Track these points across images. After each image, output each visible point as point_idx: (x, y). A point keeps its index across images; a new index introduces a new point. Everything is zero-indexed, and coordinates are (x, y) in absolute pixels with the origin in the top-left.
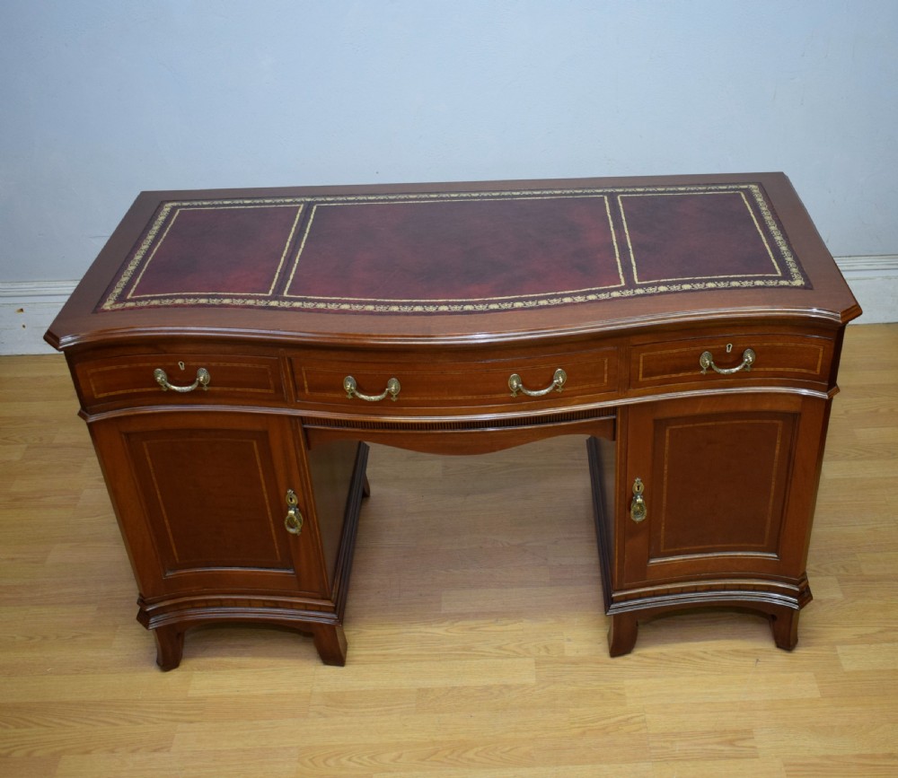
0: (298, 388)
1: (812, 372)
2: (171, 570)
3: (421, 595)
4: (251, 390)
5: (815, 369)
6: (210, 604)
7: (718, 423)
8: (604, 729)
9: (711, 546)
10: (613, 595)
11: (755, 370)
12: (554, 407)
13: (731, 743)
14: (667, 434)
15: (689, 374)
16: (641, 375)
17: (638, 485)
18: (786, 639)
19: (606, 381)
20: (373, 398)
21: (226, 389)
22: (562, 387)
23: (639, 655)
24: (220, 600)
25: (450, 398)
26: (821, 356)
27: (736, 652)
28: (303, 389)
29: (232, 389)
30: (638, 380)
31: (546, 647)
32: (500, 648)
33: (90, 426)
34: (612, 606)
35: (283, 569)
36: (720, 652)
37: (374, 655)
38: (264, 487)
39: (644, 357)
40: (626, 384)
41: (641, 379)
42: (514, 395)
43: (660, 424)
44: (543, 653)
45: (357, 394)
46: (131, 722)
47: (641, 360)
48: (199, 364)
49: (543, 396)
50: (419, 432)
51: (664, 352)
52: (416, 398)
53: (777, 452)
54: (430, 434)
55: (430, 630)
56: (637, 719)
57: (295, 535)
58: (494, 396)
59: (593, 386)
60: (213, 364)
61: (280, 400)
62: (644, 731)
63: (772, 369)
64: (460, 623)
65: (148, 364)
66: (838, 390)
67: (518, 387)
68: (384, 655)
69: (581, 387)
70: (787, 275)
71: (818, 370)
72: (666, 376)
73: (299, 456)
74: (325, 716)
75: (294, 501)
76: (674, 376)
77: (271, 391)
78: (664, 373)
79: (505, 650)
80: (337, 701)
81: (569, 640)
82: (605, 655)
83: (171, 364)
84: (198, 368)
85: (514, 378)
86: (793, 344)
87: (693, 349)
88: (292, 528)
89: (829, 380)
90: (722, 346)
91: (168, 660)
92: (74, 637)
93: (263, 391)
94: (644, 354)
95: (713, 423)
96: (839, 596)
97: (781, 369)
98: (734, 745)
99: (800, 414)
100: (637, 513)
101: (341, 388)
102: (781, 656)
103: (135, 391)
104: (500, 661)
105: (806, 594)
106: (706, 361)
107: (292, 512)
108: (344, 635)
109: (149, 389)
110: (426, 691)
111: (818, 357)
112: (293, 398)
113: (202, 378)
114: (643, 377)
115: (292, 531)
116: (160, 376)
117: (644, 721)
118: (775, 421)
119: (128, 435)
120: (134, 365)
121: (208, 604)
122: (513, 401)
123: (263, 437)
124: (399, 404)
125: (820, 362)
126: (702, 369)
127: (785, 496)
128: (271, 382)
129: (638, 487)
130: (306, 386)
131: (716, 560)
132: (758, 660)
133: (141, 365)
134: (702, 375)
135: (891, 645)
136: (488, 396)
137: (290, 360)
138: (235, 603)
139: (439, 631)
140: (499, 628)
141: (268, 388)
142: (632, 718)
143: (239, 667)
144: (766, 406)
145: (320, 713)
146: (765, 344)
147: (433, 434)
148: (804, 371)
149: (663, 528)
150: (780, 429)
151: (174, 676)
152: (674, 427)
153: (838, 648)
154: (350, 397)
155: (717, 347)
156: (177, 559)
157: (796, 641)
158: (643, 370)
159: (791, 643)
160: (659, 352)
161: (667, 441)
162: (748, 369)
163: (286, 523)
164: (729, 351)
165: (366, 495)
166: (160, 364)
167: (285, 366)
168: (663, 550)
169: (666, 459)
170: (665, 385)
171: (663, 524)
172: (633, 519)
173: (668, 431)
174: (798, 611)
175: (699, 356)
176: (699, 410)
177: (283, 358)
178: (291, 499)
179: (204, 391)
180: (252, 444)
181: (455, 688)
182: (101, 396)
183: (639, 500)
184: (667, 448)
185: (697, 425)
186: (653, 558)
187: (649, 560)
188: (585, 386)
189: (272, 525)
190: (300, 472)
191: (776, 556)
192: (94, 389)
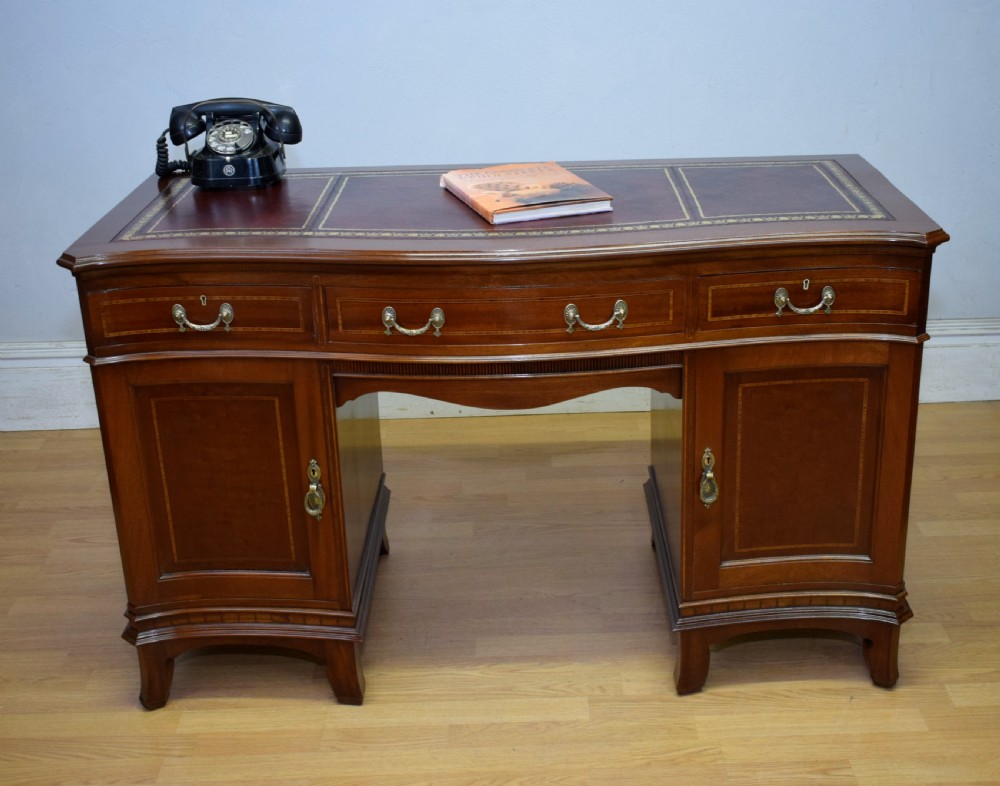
0: (332, 325)
1: (898, 313)
2: (168, 572)
3: (452, 641)
4: (278, 329)
5: (902, 310)
6: (209, 618)
7: (797, 381)
8: (672, 760)
10: (680, 606)
11: (836, 312)
12: (615, 348)
13: (824, 772)
14: (740, 395)
15: (763, 315)
16: (709, 314)
17: (708, 456)
18: (885, 676)
19: (671, 318)
20: (414, 332)
21: (250, 329)
22: (624, 322)
23: (711, 693)
24: (221, 613)
25: (499, 333)
26: (907, 292)
27: (827, 691)
28: (336, 326)
29: (256, 329)
30: (706, 320)
31: (600, 687)
32: (546, 688)
33: (94, 371)
34: (679, 621)
35: (297, 571)
36: (807, 690)
37: (397, 695)
38: (283, 460)
39: (713, 291)
40: (692, 325)
41: (710, 319)
42: (570, 330)
43: (732, 380)
44: (597, 692)
45: (397, 326)
47: (710, 295)
48: (224, 298)
49: (602, 330)
50: (463, 377)
51: (735, 286)
52: (461, 333)
53: (864, 419)
54: (474, 380)
55: (463, 672)
56: (711, 752)
57: (314, 518)
58: (547, 332)
59: (657, 324)
60: (239, 298)
61: (309, 342)
62: (720, 762)
63: (854, 312)
64: (498, 666)
65: (167, 299)
67: (574, 318)
68: (407, 695)
69: (644, 325)
70: (865, 210)
71: (905, 310)
72: (737, 317)
73: (326, 413)
74: (340, 750)
75: (316, 474)
76: (746, 316)
77: (300, 330)
78: (735, 312)
79: (553, 690)
80: (353, 737)
81: (628, 680)
82: (672, 695)
83: (192, 298)
84: (221, 302)
85: (570, 307)
86: (876, 280)
87: (766, 284)
89: (916, 319)
90: (798, 282)
91: (154, 697)
93: (292, 330)
94: (713, 287)
95: (792, 382)
97: (864, 311)
98: (827, 774)
99: (887, 367)
100: (707, 495)
101: (379, 323)
102: (880, 694)
103: (149, 331)
104: (546, 700)
105: (905, 608)
106: (781, 297)
107: (313, 487)
109: (165, 330)
110: (459, 727)
111: (904, 294)
112: (325, 338)
113: (225, 314)
114: (713, 316)
115: (311, 512)
116: (179, 312)
117: (720, 753)
118: (861, 380)
119: (137, 389)
120: (152, 299)
121: (207, 618)
122: (568, 338)
123: (287, 393)
124: (443, 340)
125: (906, 300)
126: (777, 309)
127: (874, 487)
128: (301, 318)
129: (708, 459)
130: (340, 322)
131: (801, 564)
132: (852, 698)
133: (159, 299)
134: (777, 316)
136: (542, 331)
137: (323, 287)
138: (239, 617)
139: (474, 673)
140: (544, 670)
141: (297, 326)
142: (705, 750)
143: (237, 707)
144: (849, 359)
145: (333, 748)
146: (846, 280)
147: (478, 380)
148: (890, 312)
149: (737, 519)
150: (866, 389)
151: (159, 715)
152: (748, 385)
153: (947, 686)
154: (388, 332)
155: (793, 282)
156: (176, 558)
157: (897, 676)
158: (713, 306)
159: (891, 677)
160: (729, 286)
161: (740, 403)
162: (828, 311)
164: (806, 288)
165: (384, 551)
166: (179, 299)
167: (318, 298)
168: (737, 550)
169: (739, 426)
170: (738, 327)
171: (737, 514)
172: (703, 499)
173: (740, 389)
174: (897, 628)
175: (772, 294)
176: (775, 362)
177: (317, 287)
178: (314, 471)
179: (225, 332)
180: (273, 402)
181: (494, 724)
182: (112, 335)
183: (710, 475)
184: (740, 412)
185: (773, 383)
186: (726, 560)
187: (721, 563)
188: (648, 324)
189: (288, 510)
190: (326, 436)
191: (867, 559)
192: (105, 326)
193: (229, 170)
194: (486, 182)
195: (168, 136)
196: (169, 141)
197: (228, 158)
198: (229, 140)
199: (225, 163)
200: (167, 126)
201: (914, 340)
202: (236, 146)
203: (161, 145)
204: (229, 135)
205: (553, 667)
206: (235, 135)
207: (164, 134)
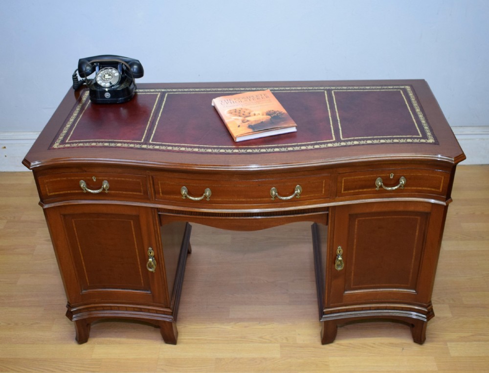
0: (156, 192)
1: (437, 190)
2: (85, 289)
3: (219, 308)
4: (131, 193)
5: (439, 189)
6: (105, 308)
7: (385, 217)
9: (379, 285)
10: (324, 311)
11: (406, 188)
12: (295, 206)
14: (356, 223)
15: (370, 190)
16: (343, 190)
17: (340, 250)
18: (419, 338)
19: (323, 192)
20: (196, 199)
21: (117, 192)
22: (300, 195)
23: (338, 344)
24: (111, 306)
25: (238, 200)
26: (442, 181)
27: (392, 344)
28: (159, 193)
29: (121, 192)
30: (341, 192)
31: (286, 338)
32: (261, 337)
33: (45, 210)
34: (324, 316)
35: (145, 290)
36: (382, 343)
37: (192, 339)
38: (136, 246)
39: (345, 180)
40: (334, 195)
41: (342, 192)
42: (273, 199)
43: (352, 217)
44: (285, 341)
45: (188, 196)
46: (61, 370)
47: (343, 182)
48: (104, 178)
49: (289, 200)
50: (221, 218)
51: (356, 177)
52: (219, 200)
53: (417, 234)
54: (226, 219)
55: (223, 327)
57: (152, 272)
58: (262, 199)
59: (316, 195)
60: (111, 178)
61: (146, 199)
63: (415, 188)
64: (240, 324)
65: (77, 178)
66: (452, 201)
67: (275, 195)
68: (198, 339)
69: (310, 195)
70: (425, 136)
71: (441, 189)
72: (357, 191)
73: (156, 229)
74: (166, 371)
75: (152, 254)
76: (361, 190)
77: (142, 194)
78: (356, 188)
79: (264, 339)
80: (172, 363)
81: (299, 334)
82: (319, 343)
83: (88, 178)
84: (103, 180)
85: (273, 189)
86: (427, 175)
87: (372, 176)
88: (151, 268)
89: (447, 195)
90: (388, 175)
91: (82, 338)
92: (32, 324)
93: (138, 193)
94: (345, 178)
95: (382, 217)
96: (450, 315)
97: (420, 188)
99: (430, 213)
100: (338, 266)
101: (180, 193)
102: (416, 347)
103: (69, 192)
104: (261, 344)
105: (431, 313)
106: (379, 183)
107: (151, 260)
108: (176, 328)
109: (77, 191)
110: (220, 359)
111: (441, 182)
112: (154, 198)
113: (105, 186)
115: (150, 270)
116: (83, 184)
118: (416, 217)
119: (64, 215)
120: (69, 178)
121: (104, 308)
123: (137, 219)
124: (210, 202)
125: (442, 185)
126: (377, 187)
127: (420, 259)
128: (142, 189)
129: (340, 251)
130: (161, 191)
131: (382, 293)
132: (403, 349)
133: (73, 178)
134: (376, 190)
135: (478, 343)
136: (259, 199)
137: (153, 178)
138: (119, 308)
139: (228, 327)
140: (261, 327)
141: (140, 192)
143: (120, 343)
144: (412, 208)
145: (163, 369)
146: (412, 174)
147: (228, 219)
148: (433, 189)
149: (353, 274)
150: (419, 221)
151: (85, 346)
152: (360, 219)
153: (448, 343)
154: (184, 198)
155: (385, 175)
156: (88, 284)
157: (425, 339)
158: (344, 187)
159: (422, 340)
160: (353, 178)
161: (356, 226)
162: (402, 188)
163: (147, 265)
164: (391, 177)
165: (189, 252)
166: (83, 178)
167: (150, 180)
168: (352, 287)
169: (355, 236)
170: (356, 196)
171: (353, 272)
172: (336, 268)
173: (357, 221)
174: (426, 322)
175: (375, 180)
176: (374, 209)
177: (149, 176)
178: (150, 253)
179: (106, 193)
180: (130, 222)
181: (236, 358)
182: (51, 194)
183: (340, 258)
184: (356, 230)
185: (373, 218)
186: (347, 290)
187: (344, 292)
188: (312, 195)
189: (140, 266)
190: (156, 238)
191: (415, 291)
192: (47, 190)
193: (107, 95)
194: (235, 108)
195: (77, 72)
196: (78, 75)
197: (107, 90)
198: (107, 79)
199: (105, 92)
200: (77, 68)
201: (444, 203)
202: (111, 83)
203: (75, 77)
204: (107, 76)
205: (265, 325)
206: (110, 77)
207: (76, 71)
